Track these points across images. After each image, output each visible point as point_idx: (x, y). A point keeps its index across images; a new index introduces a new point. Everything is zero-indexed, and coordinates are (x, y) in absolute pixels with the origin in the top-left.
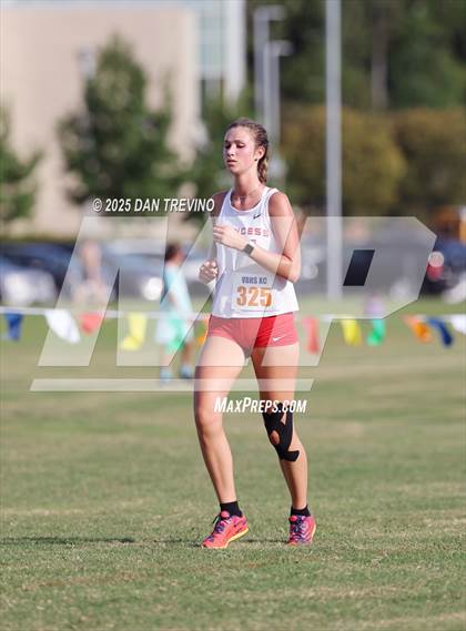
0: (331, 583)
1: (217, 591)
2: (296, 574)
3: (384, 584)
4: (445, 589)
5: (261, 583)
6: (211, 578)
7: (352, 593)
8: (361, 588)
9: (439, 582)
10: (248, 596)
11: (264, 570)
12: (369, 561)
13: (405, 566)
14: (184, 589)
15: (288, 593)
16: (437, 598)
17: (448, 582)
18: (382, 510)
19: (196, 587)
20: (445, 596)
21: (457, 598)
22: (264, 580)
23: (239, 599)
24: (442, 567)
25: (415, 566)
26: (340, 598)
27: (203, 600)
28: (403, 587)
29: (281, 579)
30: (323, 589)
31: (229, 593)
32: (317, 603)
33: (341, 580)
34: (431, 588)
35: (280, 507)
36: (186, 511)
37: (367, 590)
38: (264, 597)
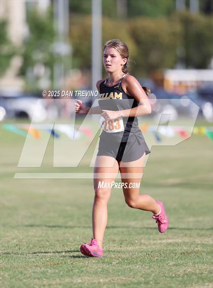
0: (90, 275)
1: (29, 279)
2: (72, 270)
3: (119, 276)
4: (151, 279)
5: (53, 275)
6: (26, 272)
7: (101, 280)
8: (107, 278)
9: (149, 274)
10: (45, 282)
11: (54, 268)
12: (111, 263)
13: (131, 266)
14: (11, 278)
15: (67, 280)
16: (147, 283)
17: (153, 275)
18: (119, 235)
19: (18, 277)
20: (151, 282)
21: (158, 283)
22: (54, 273)
23: (40, 283)
24: (150, 267)
25: (136, 266)
26: (95, 283)
27: (22, 284)
28: (129, 277)
29: (63, 273)
30: (86, 278)
31: (35, 280)
32: (83, 286)
33: (96, 273)
34: (144, 278)
35: (64, 234)
36: (14, 236)
37: (110, 279)
38: (54, 283)
